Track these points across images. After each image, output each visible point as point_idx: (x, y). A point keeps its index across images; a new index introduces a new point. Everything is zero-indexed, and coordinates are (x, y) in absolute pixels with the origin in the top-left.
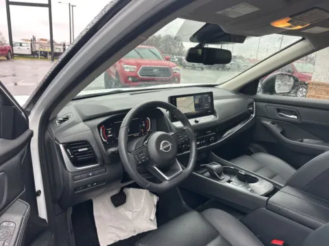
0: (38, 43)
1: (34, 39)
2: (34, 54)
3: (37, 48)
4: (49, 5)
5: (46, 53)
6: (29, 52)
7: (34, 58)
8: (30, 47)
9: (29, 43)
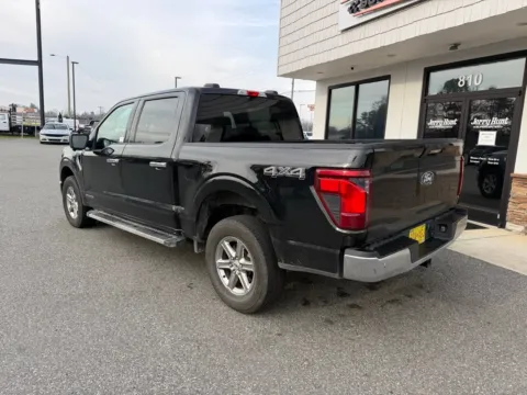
0: (20, 114)
1: (14, 108)
2: (14, 131)
3: (19, 121)
4: (39, 63)
5: (33, 128)
6: (6, 128)
7: (13, 135)
8: (7, 120)
9: (6, 115)
